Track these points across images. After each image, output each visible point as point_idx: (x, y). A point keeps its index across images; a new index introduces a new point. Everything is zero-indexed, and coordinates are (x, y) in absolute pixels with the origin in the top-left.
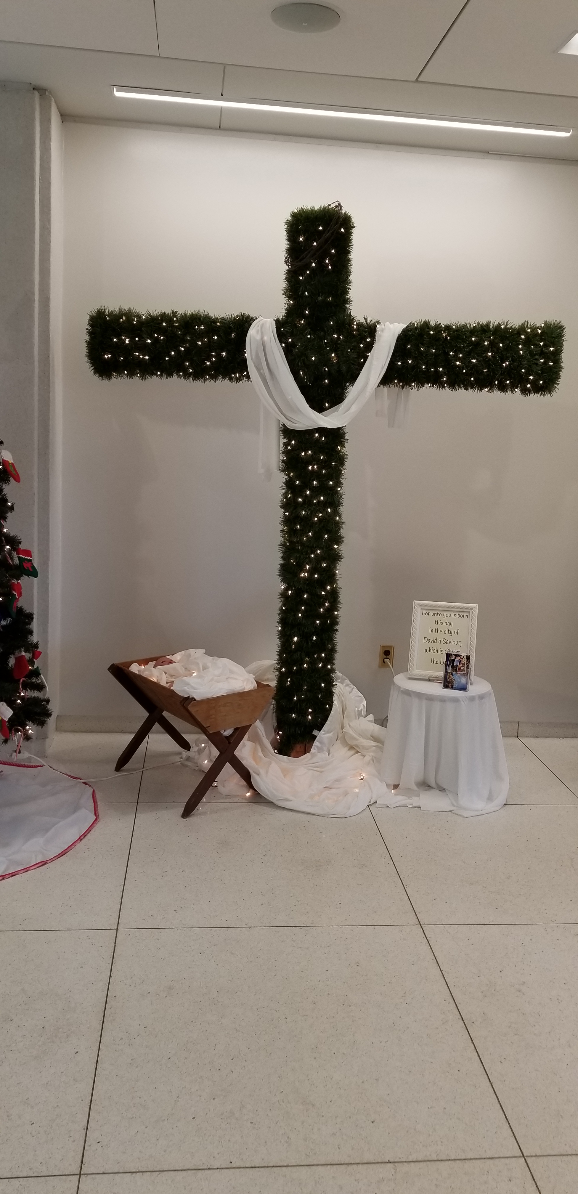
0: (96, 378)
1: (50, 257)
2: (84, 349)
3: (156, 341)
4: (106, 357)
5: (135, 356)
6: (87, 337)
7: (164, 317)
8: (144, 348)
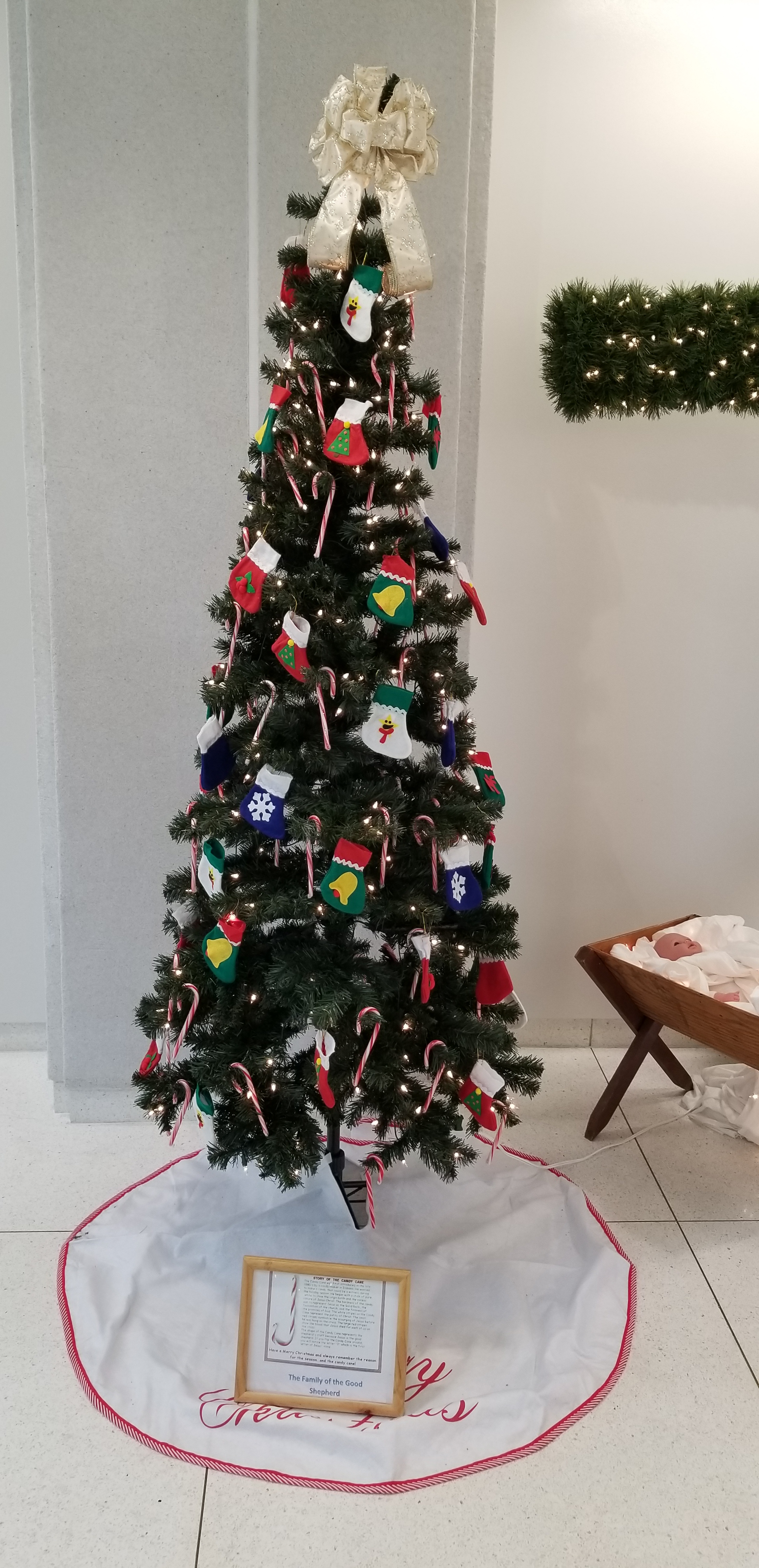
0: (560, 417)
1: (487, 185)
2: (537, 363)
3: (692, 339)
4: (588, 375)
5: (649, 371)
6: (545, 340)
7: (702, 294)
8: (664, 355)
